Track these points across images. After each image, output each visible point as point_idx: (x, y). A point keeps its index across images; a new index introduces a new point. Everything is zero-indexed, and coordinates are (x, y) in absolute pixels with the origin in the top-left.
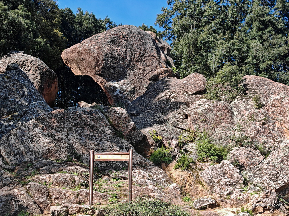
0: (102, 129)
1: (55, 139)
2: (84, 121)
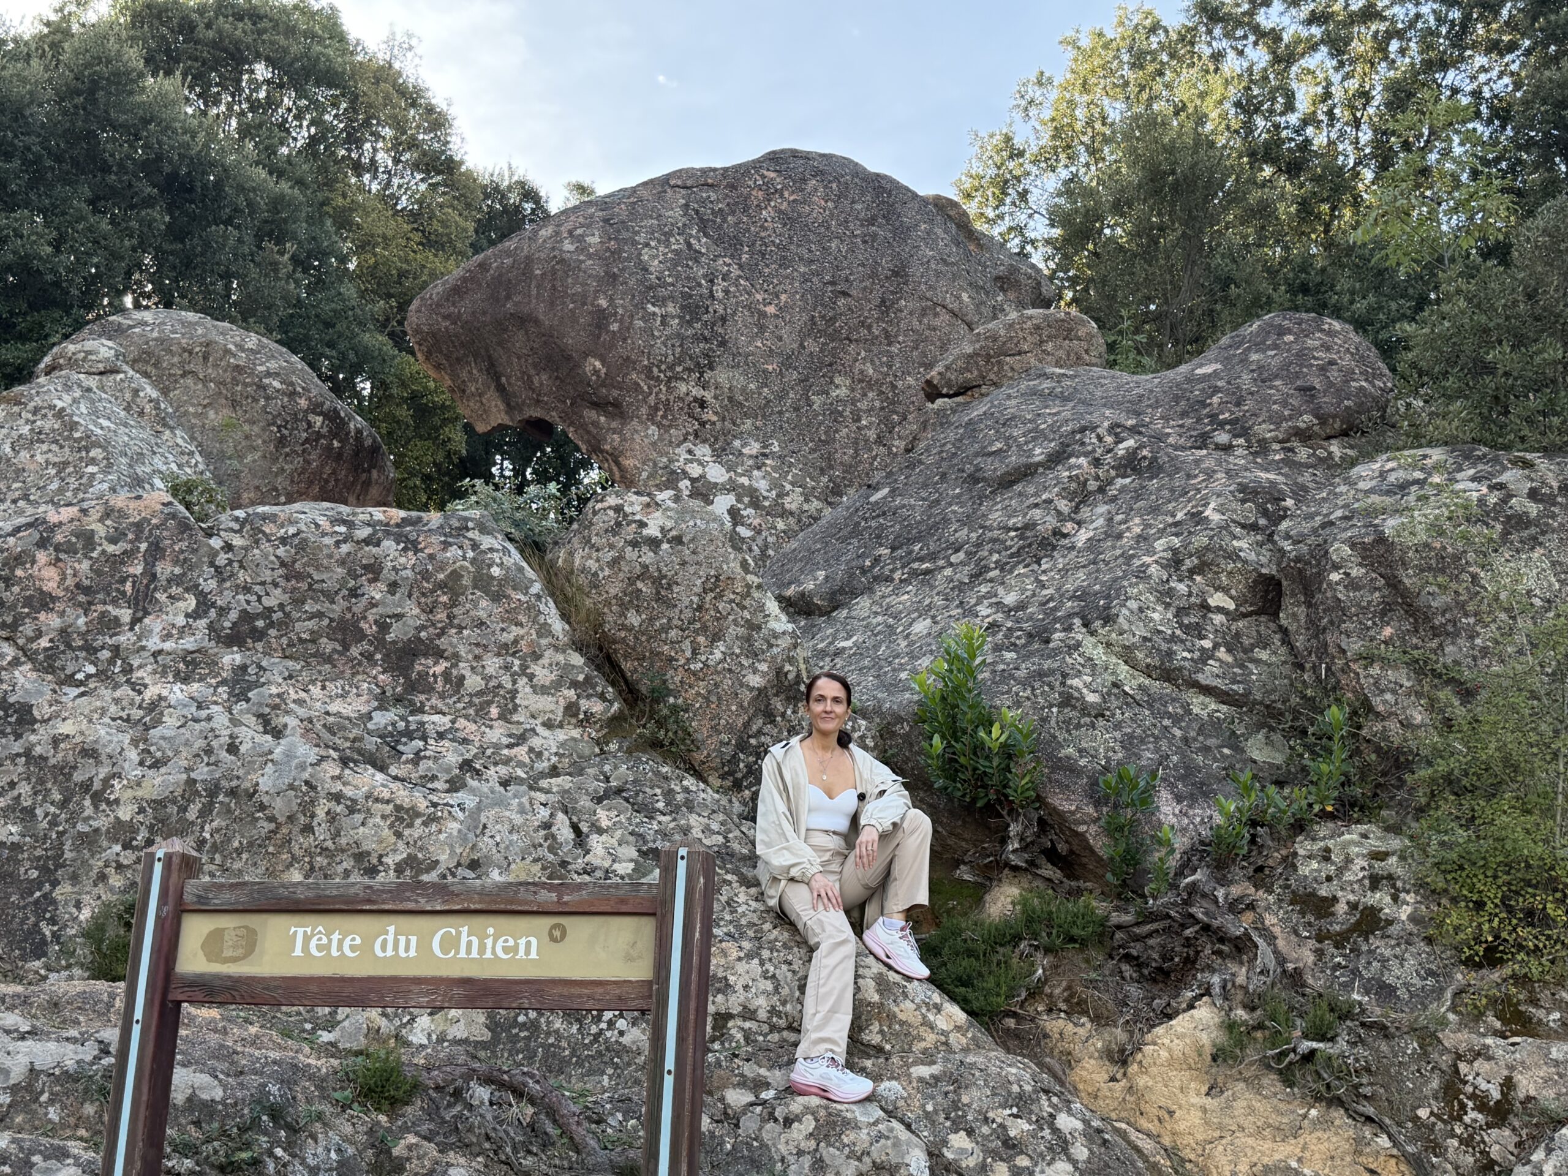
0: (490, 670)
1: (27, 753)
2: (330, 597)
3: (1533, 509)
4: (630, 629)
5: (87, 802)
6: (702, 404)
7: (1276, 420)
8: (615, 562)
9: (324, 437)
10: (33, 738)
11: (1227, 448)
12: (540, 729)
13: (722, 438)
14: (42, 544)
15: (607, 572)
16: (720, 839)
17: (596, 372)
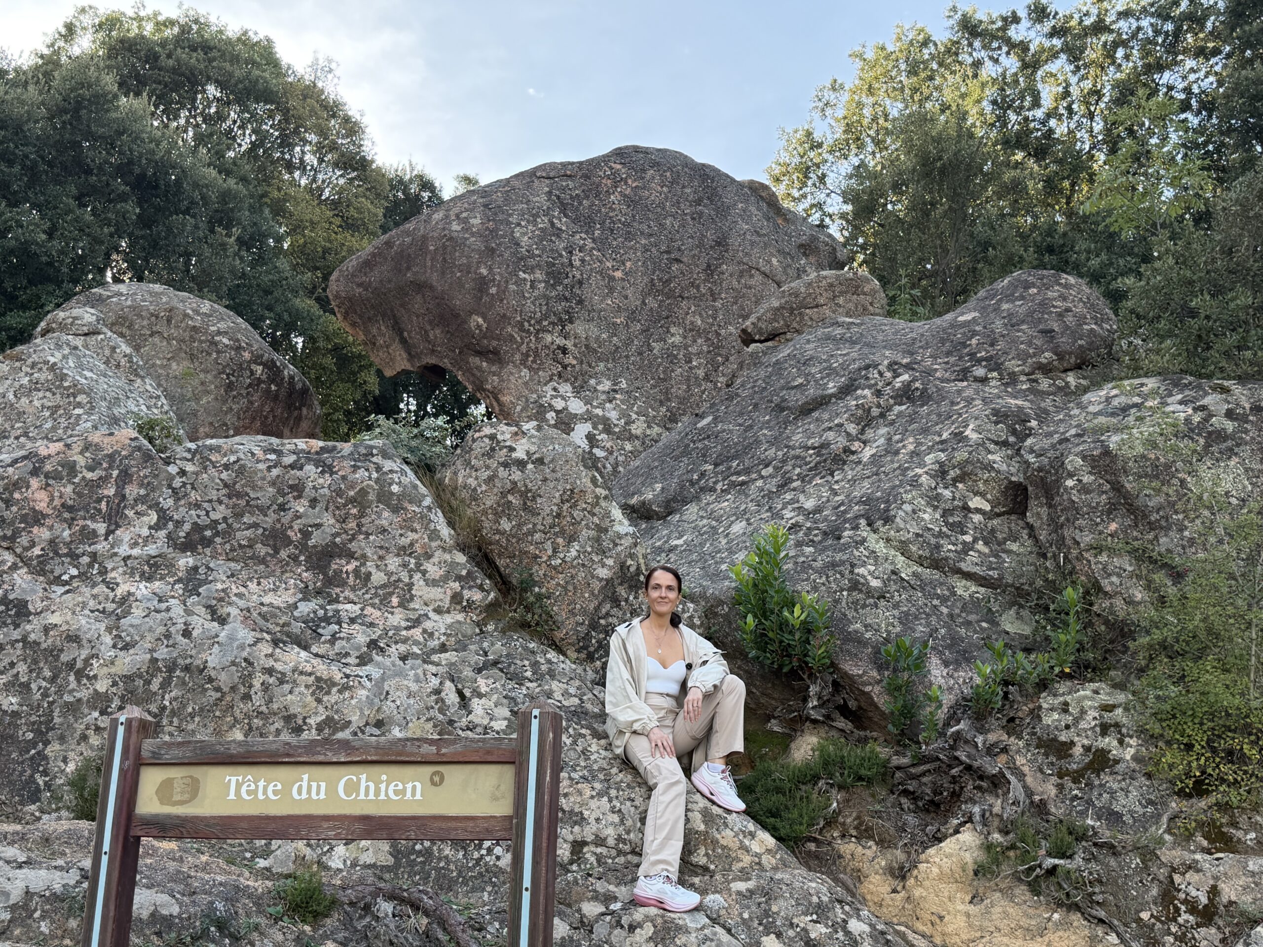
0: (391, 568)
1: (24, 639)
2: (263, 511)
3: (1230, 426)
4: (502, 533)
5: (72, 678)
6: (564, 351)
7: (1023, 357)
8: (490, 480)
9: (264, 382)
10: (29, 627)
11: (984, 380)
12: (431, 615)
13: (580, 378)
14: (35, 472)
15: (484, 488)
16: (576, 701)
17: (479, 327)
